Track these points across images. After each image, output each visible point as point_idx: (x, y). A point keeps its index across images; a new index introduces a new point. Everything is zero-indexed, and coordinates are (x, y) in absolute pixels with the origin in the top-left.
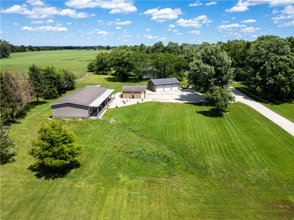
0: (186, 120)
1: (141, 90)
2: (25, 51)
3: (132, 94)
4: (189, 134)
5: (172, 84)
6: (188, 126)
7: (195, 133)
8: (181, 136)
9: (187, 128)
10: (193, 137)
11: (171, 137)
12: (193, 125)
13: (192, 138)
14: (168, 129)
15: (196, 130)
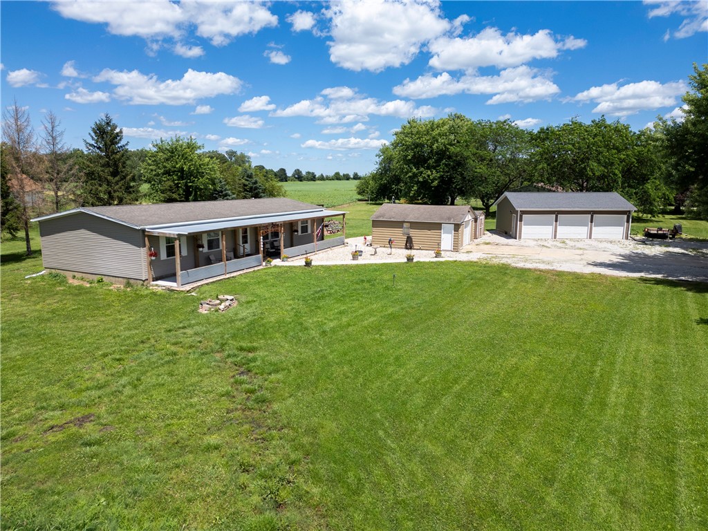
0: (621, 353)
1: (442, 219)
2: (286, 181)
3: (406, 230)
4: (608, 460)
5: (593, 213)
6: (616, 393)
7: (671, 460)
8: (531, 460)
9: (603, 405)
10: (635, 495)
11: (438, 451)
12: (659, 389)
13: (624, 503)
14: (457, 388)
15: (684, 435)
